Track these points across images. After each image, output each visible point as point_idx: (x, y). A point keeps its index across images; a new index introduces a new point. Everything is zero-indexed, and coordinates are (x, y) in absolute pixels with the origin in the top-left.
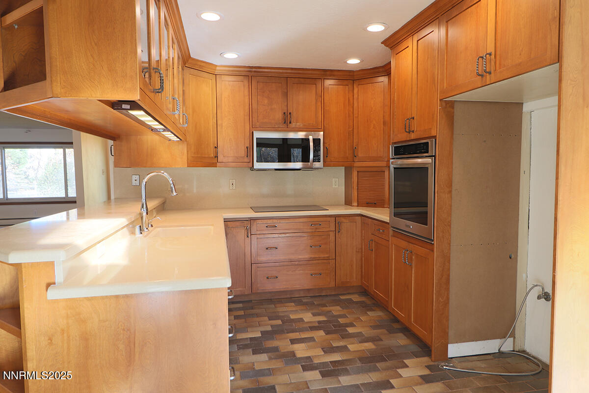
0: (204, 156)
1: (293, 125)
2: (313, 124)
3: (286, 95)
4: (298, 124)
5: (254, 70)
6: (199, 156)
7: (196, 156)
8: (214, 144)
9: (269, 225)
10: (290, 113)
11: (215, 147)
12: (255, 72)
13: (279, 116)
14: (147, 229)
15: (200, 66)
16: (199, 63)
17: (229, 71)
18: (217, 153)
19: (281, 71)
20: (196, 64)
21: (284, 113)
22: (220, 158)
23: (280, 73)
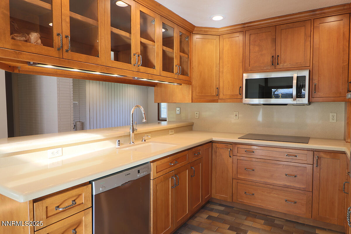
0: (207, 95)
1: (281, 66)
2: (300, 63)
3: (274, 41)
4: (285, 64)
5: (246, 25)
6: (203, 95)
7: (201, 95)
8: (216, 86)
9: (248, 150)
10: (278, 56)
11: (217, 88)
12: (248, 27)
13: (268, 59)
14: (133, 142)
15: (205, 31)
16: (204, 29)
17: (228, 30)
18: (218, 92)
19: (269, 21)
20: (201, 31)
21: (273, 57)
22: (221, 96)
23: (269, 23)
